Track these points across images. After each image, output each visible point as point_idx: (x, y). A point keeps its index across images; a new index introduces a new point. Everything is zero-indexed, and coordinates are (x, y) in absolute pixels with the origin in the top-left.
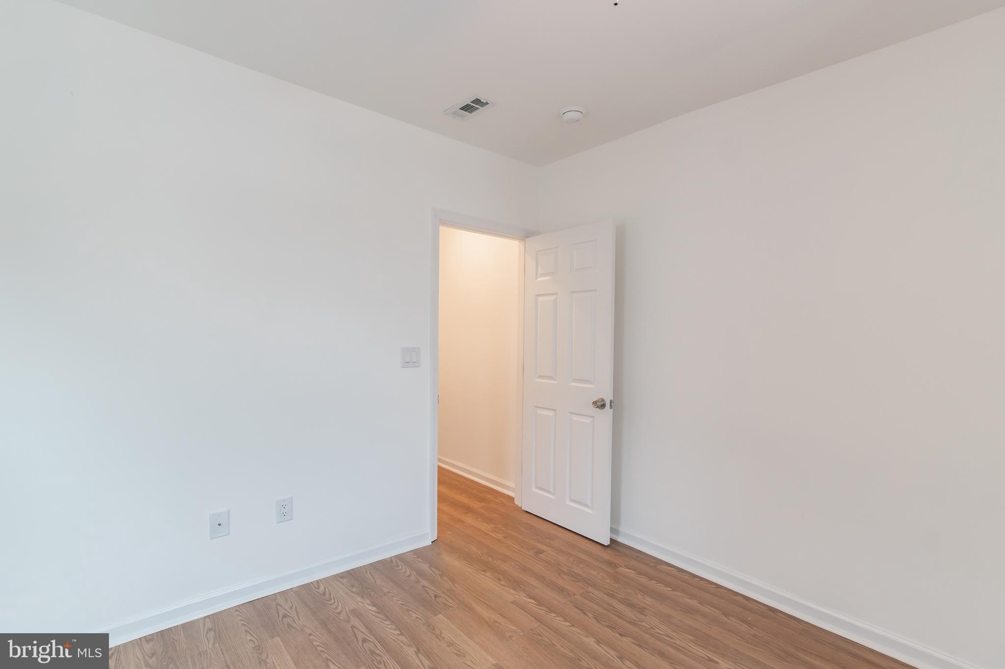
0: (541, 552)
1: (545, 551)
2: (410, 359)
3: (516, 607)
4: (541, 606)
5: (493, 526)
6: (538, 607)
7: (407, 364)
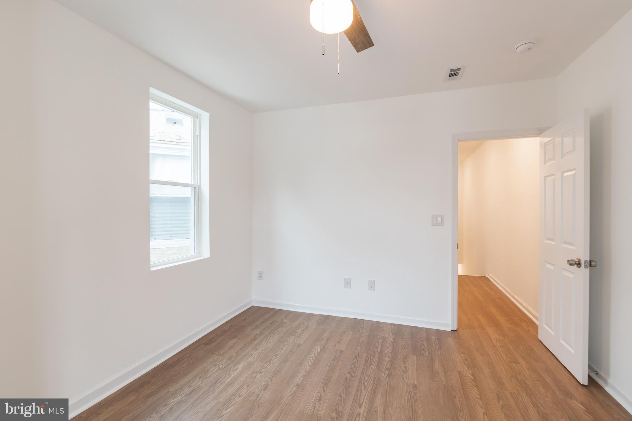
0: (516, 362)
1: (520, 364)
2: (437, 222)
3: (458, 374)
4: (474, 381)
5: (502, 338)
6: (472, 381)
7: (435, 224)
